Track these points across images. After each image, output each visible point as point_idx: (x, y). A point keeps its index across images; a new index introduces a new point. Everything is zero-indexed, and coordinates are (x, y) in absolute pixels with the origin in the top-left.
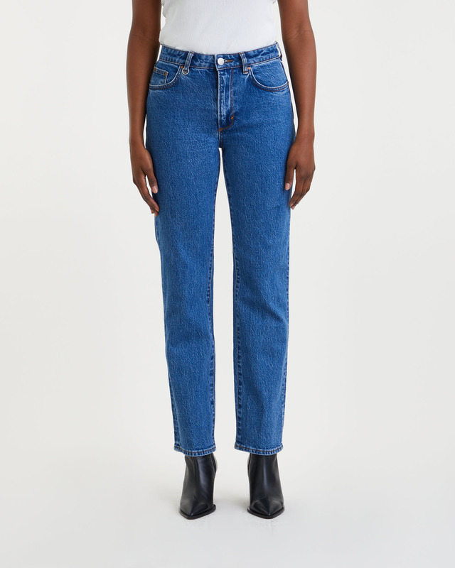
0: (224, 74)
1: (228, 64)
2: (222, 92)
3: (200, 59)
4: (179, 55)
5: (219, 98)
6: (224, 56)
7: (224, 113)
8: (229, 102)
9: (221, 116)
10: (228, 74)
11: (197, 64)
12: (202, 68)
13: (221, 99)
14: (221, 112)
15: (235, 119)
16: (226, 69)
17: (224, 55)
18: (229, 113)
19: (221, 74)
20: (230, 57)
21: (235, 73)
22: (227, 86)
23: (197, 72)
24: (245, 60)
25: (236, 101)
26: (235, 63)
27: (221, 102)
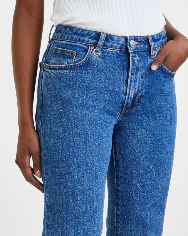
0: (135, 56)
1: (139, 46)
2: (132, 74)
3: (112, 39)
4: (88, 35)
5: (129, 80)
6: (135, 39)
7: (132, 96)
8: (137, 84)
9: (128, 98)
10: (139, 56)
11: (109, 44)
12: (114, 49)
13: (131, 81)
14: (129, 94)
15: (139, 101)
16: (137, 52)
17: (135, 37)
18: (136, 95)
19: (133, 57)
20: (140, 39)
21: (144, 56)
22: (138, 69)
23: (108, 53)
24: (152, 44)
25: (143, 84)
26: (144, 46)
27: (130, 85)
